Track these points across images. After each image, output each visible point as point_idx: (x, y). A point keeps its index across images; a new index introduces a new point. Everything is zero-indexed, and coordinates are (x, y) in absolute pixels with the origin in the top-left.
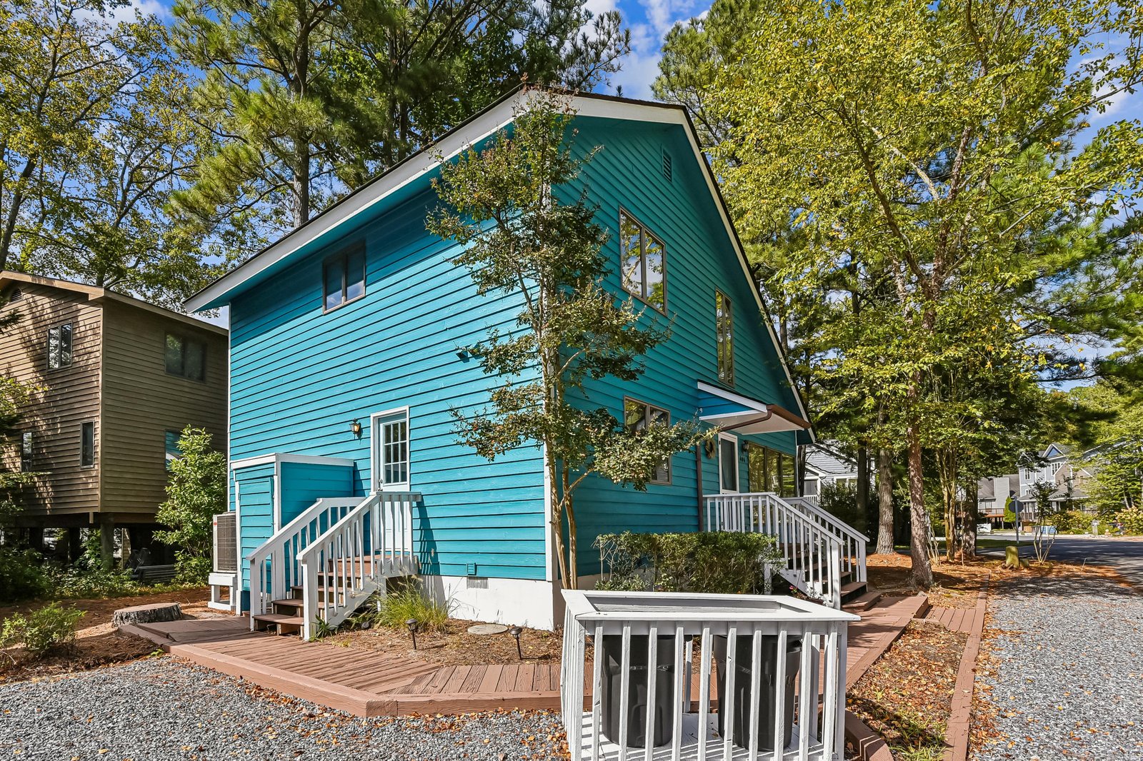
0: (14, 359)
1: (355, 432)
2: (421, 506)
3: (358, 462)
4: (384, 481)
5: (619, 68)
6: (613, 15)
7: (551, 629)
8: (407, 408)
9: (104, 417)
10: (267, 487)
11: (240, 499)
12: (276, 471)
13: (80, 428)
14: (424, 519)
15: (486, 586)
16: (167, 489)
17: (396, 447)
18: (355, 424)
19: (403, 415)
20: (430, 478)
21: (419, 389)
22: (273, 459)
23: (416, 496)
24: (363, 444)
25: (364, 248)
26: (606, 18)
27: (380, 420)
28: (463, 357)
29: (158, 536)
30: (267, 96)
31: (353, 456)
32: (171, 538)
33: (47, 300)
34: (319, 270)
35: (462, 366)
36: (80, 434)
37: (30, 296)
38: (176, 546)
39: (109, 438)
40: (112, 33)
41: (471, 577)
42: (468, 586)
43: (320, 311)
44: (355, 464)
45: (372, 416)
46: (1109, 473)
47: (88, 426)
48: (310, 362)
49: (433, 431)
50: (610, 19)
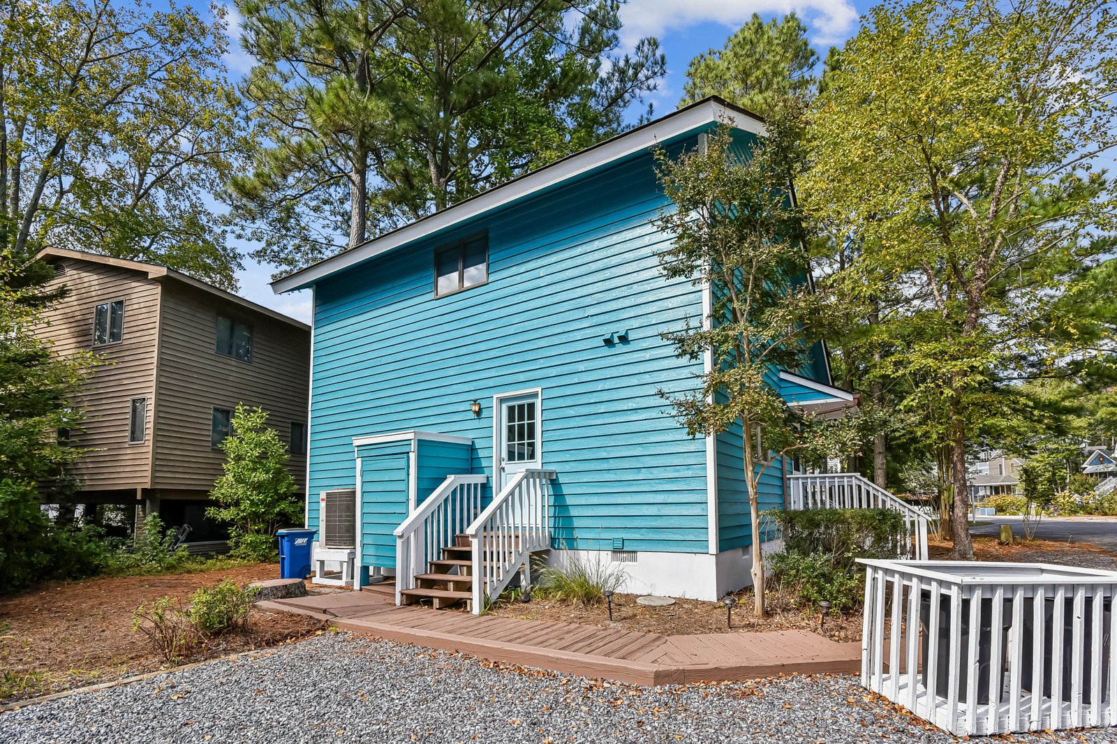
0: (54, 334)
1: (475, 412)
2: (554, 483)
3: (476, 441)
4: (506, 458)
5: (655, 87)
6: (652, 41)
7: (714, 599)
8: (539, 390)
9: (158, 394)
10: (402, 463)
11: (362, 476)
12: (413, 446)
13: (130, 404)
14: (558, 495)
15: (635, 560)
16: (224, 466)
17: (521, 427)
18: (475, 404)
19: (535, 395)
20: (567, 457)
21: (554, 372)
22: (411, 436)
23: (551, 473)
24: (483, 423)
25: (486, 238)
26: (646, 42)
27: (502, 400)
28: (609, 342)
29: (211, 512)
30: (341, 93)
31: (471, 435)
32: (226, 515)
33: (95, 277)
34: (431, 256)
35: (607, 351)
36: (130, 410)
37: (75, 272)
38: (232, 523)
39: (161, 415)
40: (146, 22)
41: (615, 551)
42: (613, 560)
43: (432, 296)
44: (473, 442)
45: (495, 397)
46: (1038, 462)
47: (138, 404)
48: (417, 344)
49: (571, 412)
50: (649, 43)
